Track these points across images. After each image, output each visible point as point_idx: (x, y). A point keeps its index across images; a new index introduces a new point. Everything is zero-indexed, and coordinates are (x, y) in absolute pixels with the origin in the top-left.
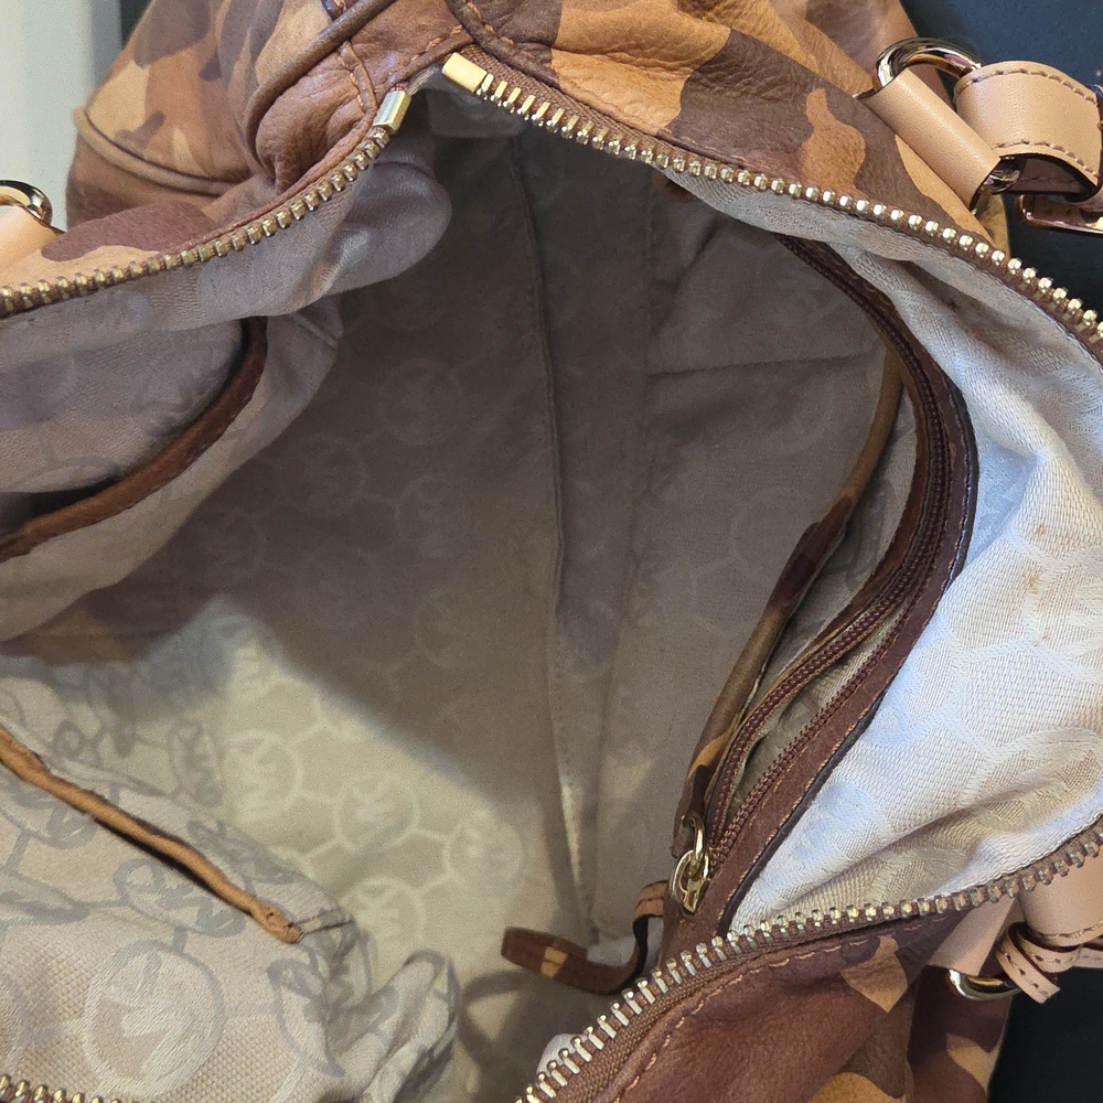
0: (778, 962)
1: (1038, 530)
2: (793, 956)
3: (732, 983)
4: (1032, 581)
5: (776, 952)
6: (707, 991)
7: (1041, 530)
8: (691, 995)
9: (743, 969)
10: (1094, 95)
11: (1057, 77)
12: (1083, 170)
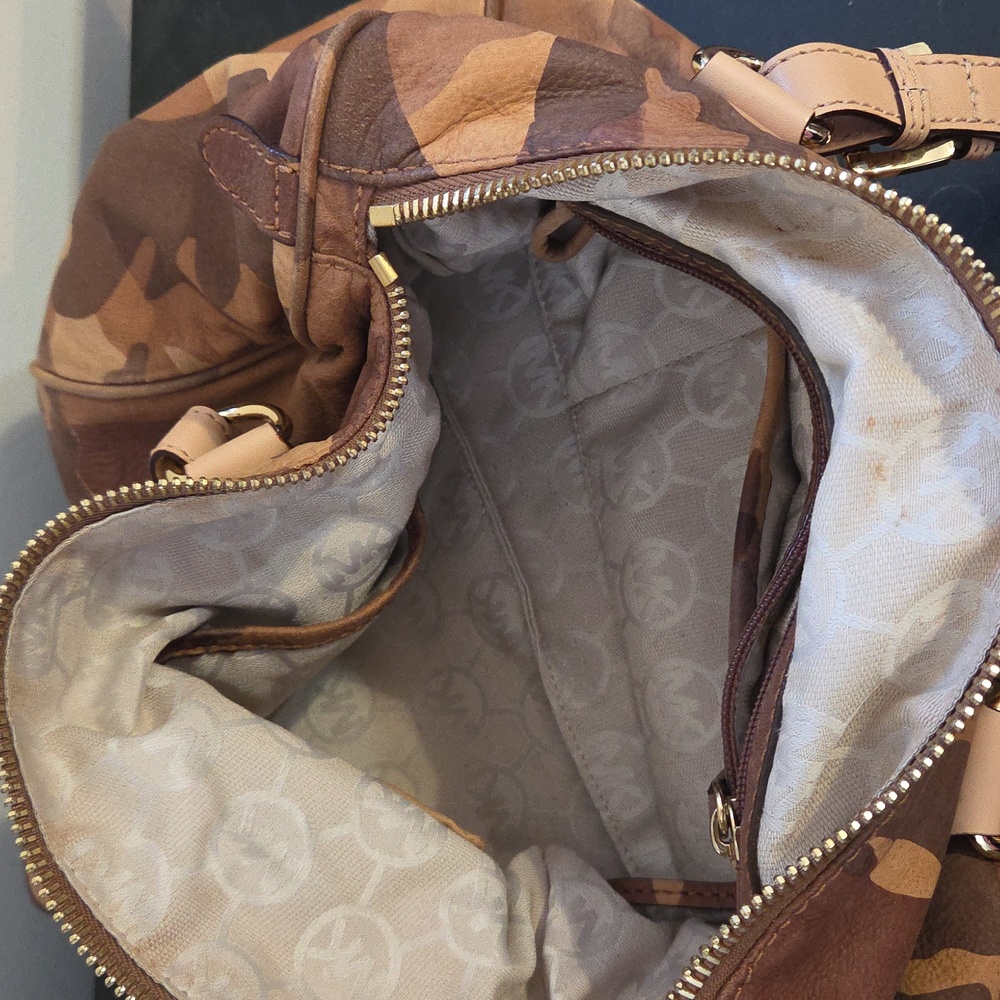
0: (798, 910)
1: (869, 424)
2: (809, 897)
3: (770, 944)
4: (878, 469)
5: (793, 902)
6: (751, 960)
7: (871, 423)
8: (738, 968)
9: (773, 929)
10: (875, 55)
11: (834, 50)
12: (883, 115)
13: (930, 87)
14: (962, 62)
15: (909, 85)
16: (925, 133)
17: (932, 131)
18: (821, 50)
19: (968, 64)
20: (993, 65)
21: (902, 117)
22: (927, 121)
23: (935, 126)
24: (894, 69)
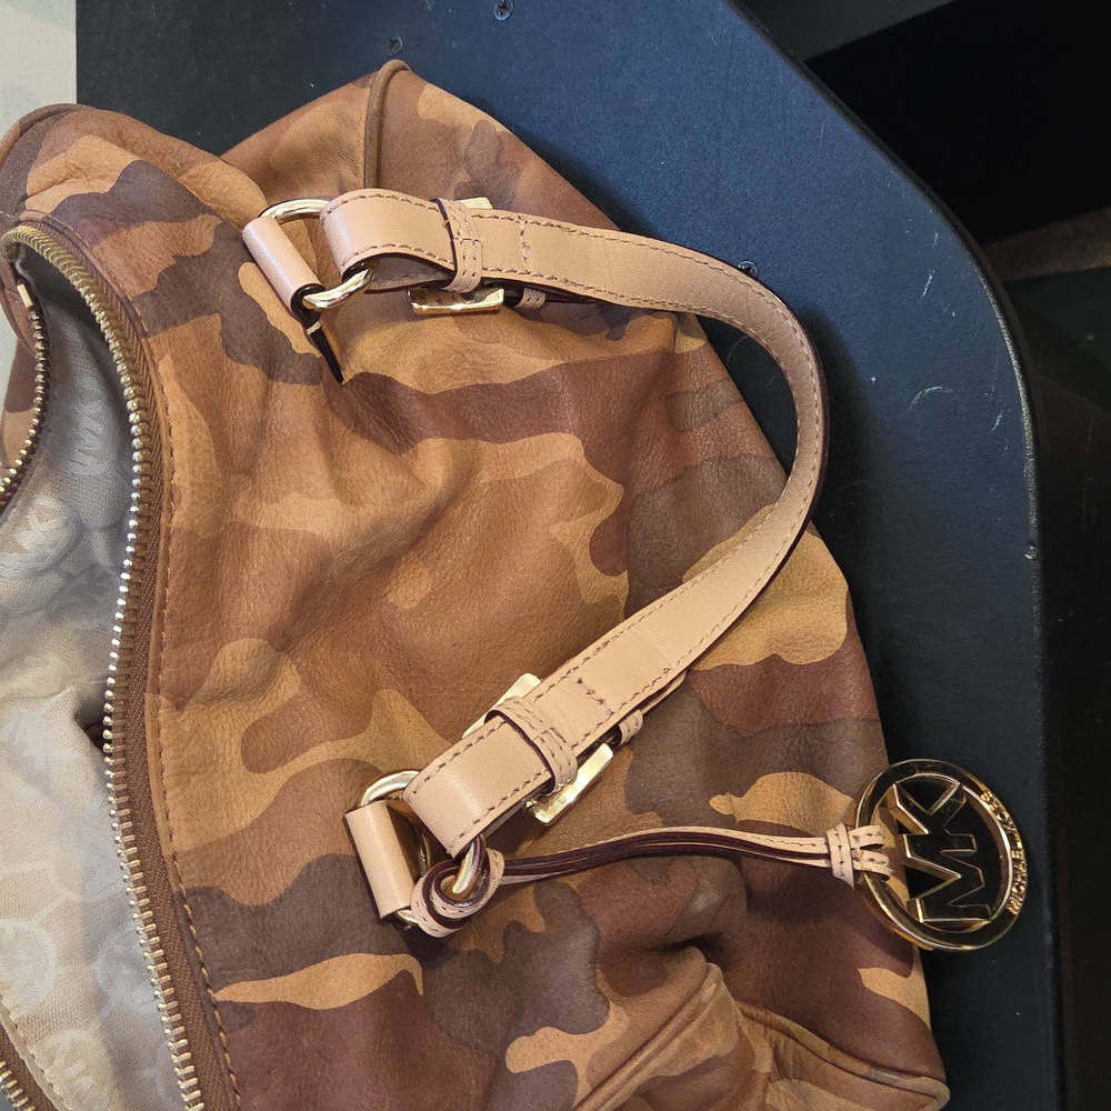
10: (436, 205)
11: (393, 197)
12: (435, 260)
13: (482, 240)
14: (517, 219)
15: (464, 235)
16: (477, 280)
17: (483, 279)
18: (379, 196)
19: (522, 222)
20: (545, 225)
21: (455, 263)
22: (478, 270)
23: (486, 274)
24: (451, 220)
